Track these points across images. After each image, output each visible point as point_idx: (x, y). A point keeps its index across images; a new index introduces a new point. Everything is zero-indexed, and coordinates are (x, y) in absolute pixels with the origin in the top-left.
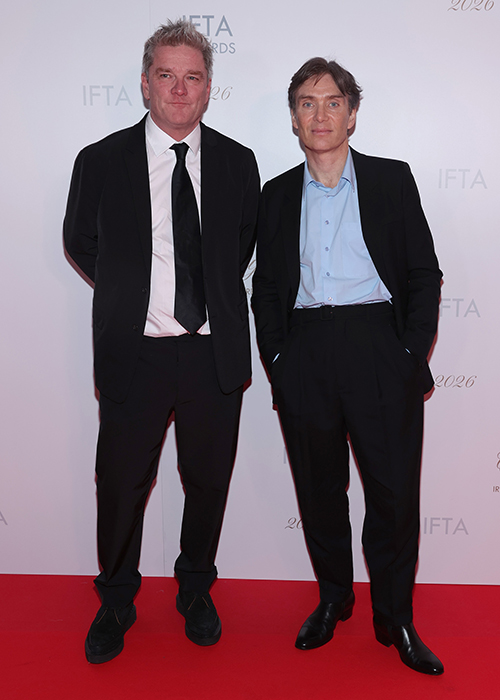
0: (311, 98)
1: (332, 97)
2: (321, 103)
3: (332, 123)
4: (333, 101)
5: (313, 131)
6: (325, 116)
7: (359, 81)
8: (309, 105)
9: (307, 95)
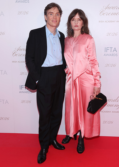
0: (52, 13)
1: (57, 13)
2: (55, 14)
3: (57, 19)
4: (58, 14)
5: (52, 21)
6: (56, 18)
7: (62, 9)
8: (51, 15)
9: (52, 12)
